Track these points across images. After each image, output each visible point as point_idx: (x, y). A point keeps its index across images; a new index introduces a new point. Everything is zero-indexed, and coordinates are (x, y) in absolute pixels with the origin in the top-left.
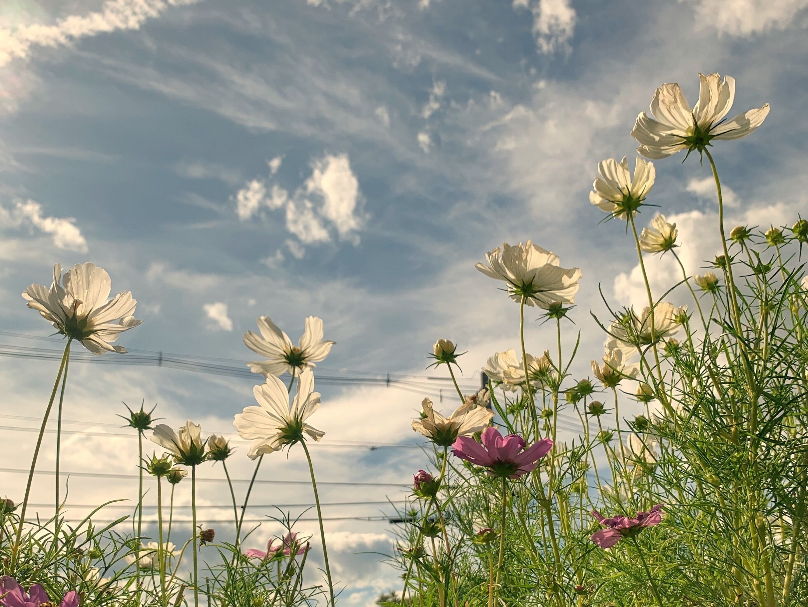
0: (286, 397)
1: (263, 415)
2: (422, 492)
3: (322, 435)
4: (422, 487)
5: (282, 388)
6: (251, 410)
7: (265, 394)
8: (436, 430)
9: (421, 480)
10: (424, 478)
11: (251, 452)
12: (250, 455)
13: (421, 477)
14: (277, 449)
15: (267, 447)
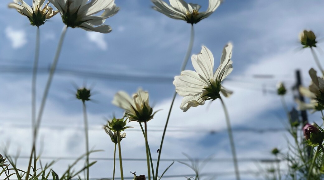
0: (212, 63)
1: (195, 78)
2: (311, 141)
3: (231, 93)
4: (311, 137)
5: (210, 56)
6: (187, 73)
7: (198, 61)
8: (320, 94)
9: (310, 131)
10: (312, 129)
11: (182, 105)
12: (181, 107)
13: (309, 129)
14: (201, 104)
15: (195, 102)
